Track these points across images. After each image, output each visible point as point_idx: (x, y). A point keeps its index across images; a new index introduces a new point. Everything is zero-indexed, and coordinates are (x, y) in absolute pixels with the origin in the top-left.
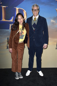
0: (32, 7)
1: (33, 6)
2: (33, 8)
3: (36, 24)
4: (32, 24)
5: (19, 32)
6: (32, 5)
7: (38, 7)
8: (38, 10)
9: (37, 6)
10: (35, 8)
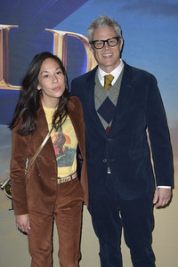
0: (91, 31)
1: (95, 26)
2: (93, 34)
3: (114, 101)
4: (98, 106)
5: (50, 139)
6: (90, 24)
7: (116, 28)
8: (118, 38)
9: (110, 23)
10: (105, 33)
